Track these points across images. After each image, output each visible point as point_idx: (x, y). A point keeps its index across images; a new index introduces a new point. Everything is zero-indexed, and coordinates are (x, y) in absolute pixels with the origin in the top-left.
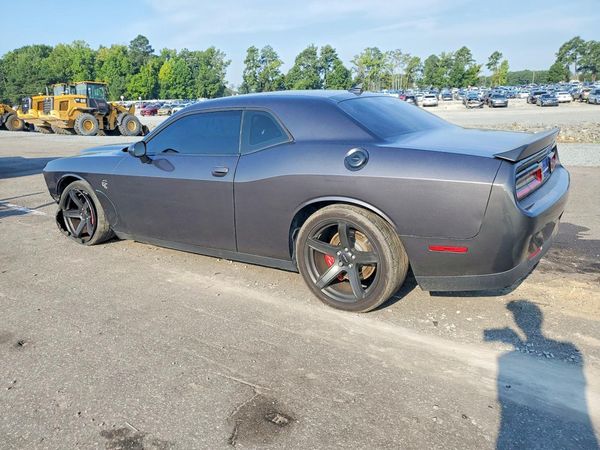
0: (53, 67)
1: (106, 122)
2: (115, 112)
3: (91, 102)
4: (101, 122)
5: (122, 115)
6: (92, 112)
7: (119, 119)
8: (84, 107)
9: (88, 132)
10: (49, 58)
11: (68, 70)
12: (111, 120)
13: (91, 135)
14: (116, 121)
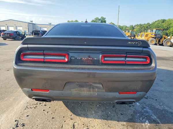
0: (164, 26)
1: (159, 41)
2: (163, 38)
3: (156, 35)
4: (158, 41)
5: (165, 40)
6: (155, 38)
7: (164, 41)
8: (153, 36)
9: (152, 44)
10: (164, 23)
11: (169, 26)
12: (161, 41)
13: (152, 45)
14: (163, 41)
